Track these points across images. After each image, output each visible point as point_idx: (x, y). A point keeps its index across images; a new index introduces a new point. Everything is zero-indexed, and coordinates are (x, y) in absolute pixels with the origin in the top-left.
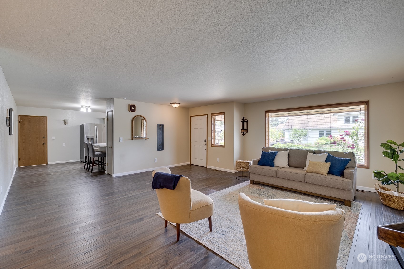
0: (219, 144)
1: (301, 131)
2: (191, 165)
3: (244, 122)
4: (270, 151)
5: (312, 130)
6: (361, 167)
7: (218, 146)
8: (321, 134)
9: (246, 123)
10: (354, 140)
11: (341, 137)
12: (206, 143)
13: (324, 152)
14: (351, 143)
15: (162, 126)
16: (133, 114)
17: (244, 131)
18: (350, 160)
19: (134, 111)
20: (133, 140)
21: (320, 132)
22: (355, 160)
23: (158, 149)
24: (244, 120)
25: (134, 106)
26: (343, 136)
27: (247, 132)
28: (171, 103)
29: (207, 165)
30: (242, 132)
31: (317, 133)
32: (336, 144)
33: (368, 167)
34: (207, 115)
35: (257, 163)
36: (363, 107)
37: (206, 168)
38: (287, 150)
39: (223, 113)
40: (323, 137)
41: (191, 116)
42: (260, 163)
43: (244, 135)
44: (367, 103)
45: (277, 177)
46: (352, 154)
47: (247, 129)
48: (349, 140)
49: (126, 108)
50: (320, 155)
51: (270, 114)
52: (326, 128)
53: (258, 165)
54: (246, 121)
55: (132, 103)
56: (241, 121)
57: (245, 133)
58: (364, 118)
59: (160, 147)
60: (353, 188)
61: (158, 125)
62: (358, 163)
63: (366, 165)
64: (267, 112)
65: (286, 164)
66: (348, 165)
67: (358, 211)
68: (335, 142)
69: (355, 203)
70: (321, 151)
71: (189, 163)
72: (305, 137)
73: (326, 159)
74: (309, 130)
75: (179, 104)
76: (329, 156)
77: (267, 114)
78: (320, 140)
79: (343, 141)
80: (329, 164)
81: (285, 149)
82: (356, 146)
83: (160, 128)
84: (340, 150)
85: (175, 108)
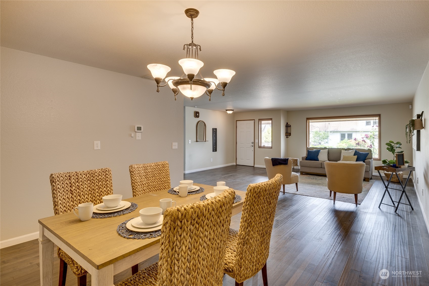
0: (265, 146)
1: (322, 133)
2: (237, 165)
3: (288, 127)
4: (314, 150)
5: (333, 132)
6: (376, 160)
7: (264, 147)
8: (343, 136)
9: (289, 128)
10: (371, 141)
11: (363, 139)
12: (253, 145)
13: (353, 149)
14: (370, 144)
15: (216, 129)
16: (198, 120)
17: (288, 134)
18: (368, 154)
19: (198, 117)
20: (198, 142)
21: (341, 134)
22: (371, 154)
23: (213, 151)
24: (288, 125)
25: (198, 113)
26: (364, 139)
27: (290, 135)
28: (227, 110)
29: (254, 164)
30: (286, 135)
31: (338, 136)
32: (359, 144)
33: (380, 160)
34: (254, 120)
35: (305, 159)
36: (377, 118)
37: (253, 167)
38: (327, 148)
39: (271, 119)
40: (344, 140)
41: (237, 121)
42: (307, 158)
43: (287, 137)
44: (379, 116)
45: (321, 168)
46: (370, 150)
47: (291, 133)
48: (368, 142)
49: (193, 114)
50: (350, 151)
51: (310, 121)
52: (347, 131)
53: (306, 160)
54: (290, 126)
55: (197, 110)
56: (286, 126)
57: (288, 136)
58: (378, 125)
59: (215, 149)
60: (370, 171)
61: (213, 129)
62: (373, 157)
63: (379, 158)
64: (308, 119)
65: (326, 158)
66: (368, 157)
67: (373, 183)
68: (358, 143)
69: (371, 180)
70: (351, 148)
71: (235, 164)
72: (326, 140)
73: (354, 154)
74: (330, 132)
75: (233, 110)
76: (356, 152)
77: (308, 121)
78: (341, 143)
79: (364, 143)
80: (356, 157)
81: (325, 148)
82: (372, 146)
83: (215, 131)
84: (362, 148)
85: (230, 114)
